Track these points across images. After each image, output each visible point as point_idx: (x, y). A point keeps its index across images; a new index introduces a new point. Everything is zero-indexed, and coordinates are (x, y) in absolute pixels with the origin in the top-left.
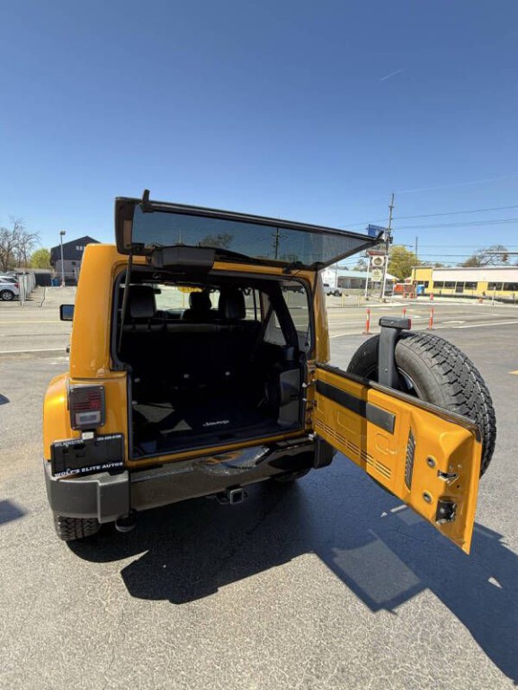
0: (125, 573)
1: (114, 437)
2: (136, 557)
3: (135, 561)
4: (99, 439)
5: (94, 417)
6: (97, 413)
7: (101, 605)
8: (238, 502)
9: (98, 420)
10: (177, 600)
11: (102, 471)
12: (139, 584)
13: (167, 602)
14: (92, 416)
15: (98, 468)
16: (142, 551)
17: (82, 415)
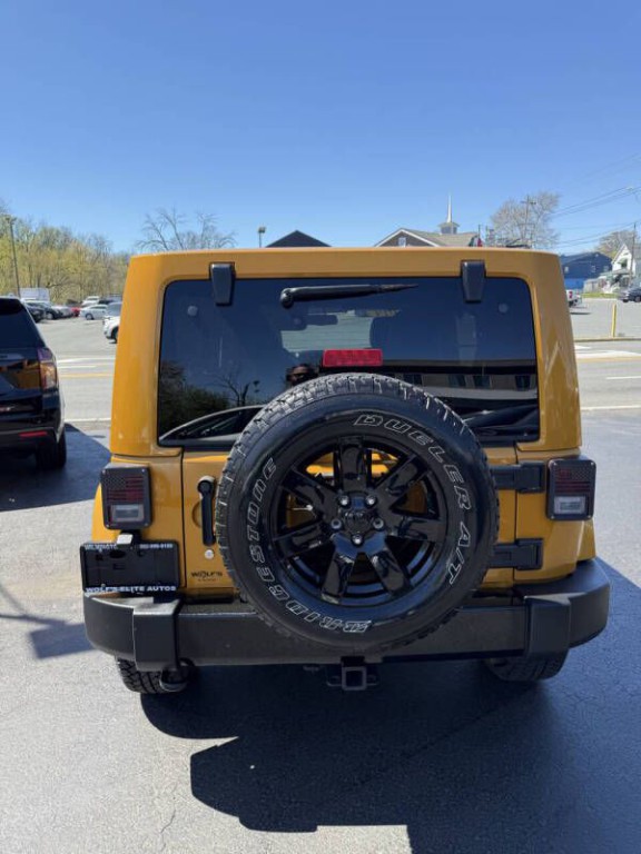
0: (197, 760)
1: (162, 546)
2: (219, 742)
3: (215, 747)
4: (143, 546)
5: (135, 513)
6: (138, 508)
7: (152, 794)
8: (357, 689)
9: (140, 517)
10: (250, 823)
11: (146, 594)
12: (210, 782)
13: (236, 820)
14: (132, 511)
15: (142, 589)
16: (231, 736)
17: (120, 508)
